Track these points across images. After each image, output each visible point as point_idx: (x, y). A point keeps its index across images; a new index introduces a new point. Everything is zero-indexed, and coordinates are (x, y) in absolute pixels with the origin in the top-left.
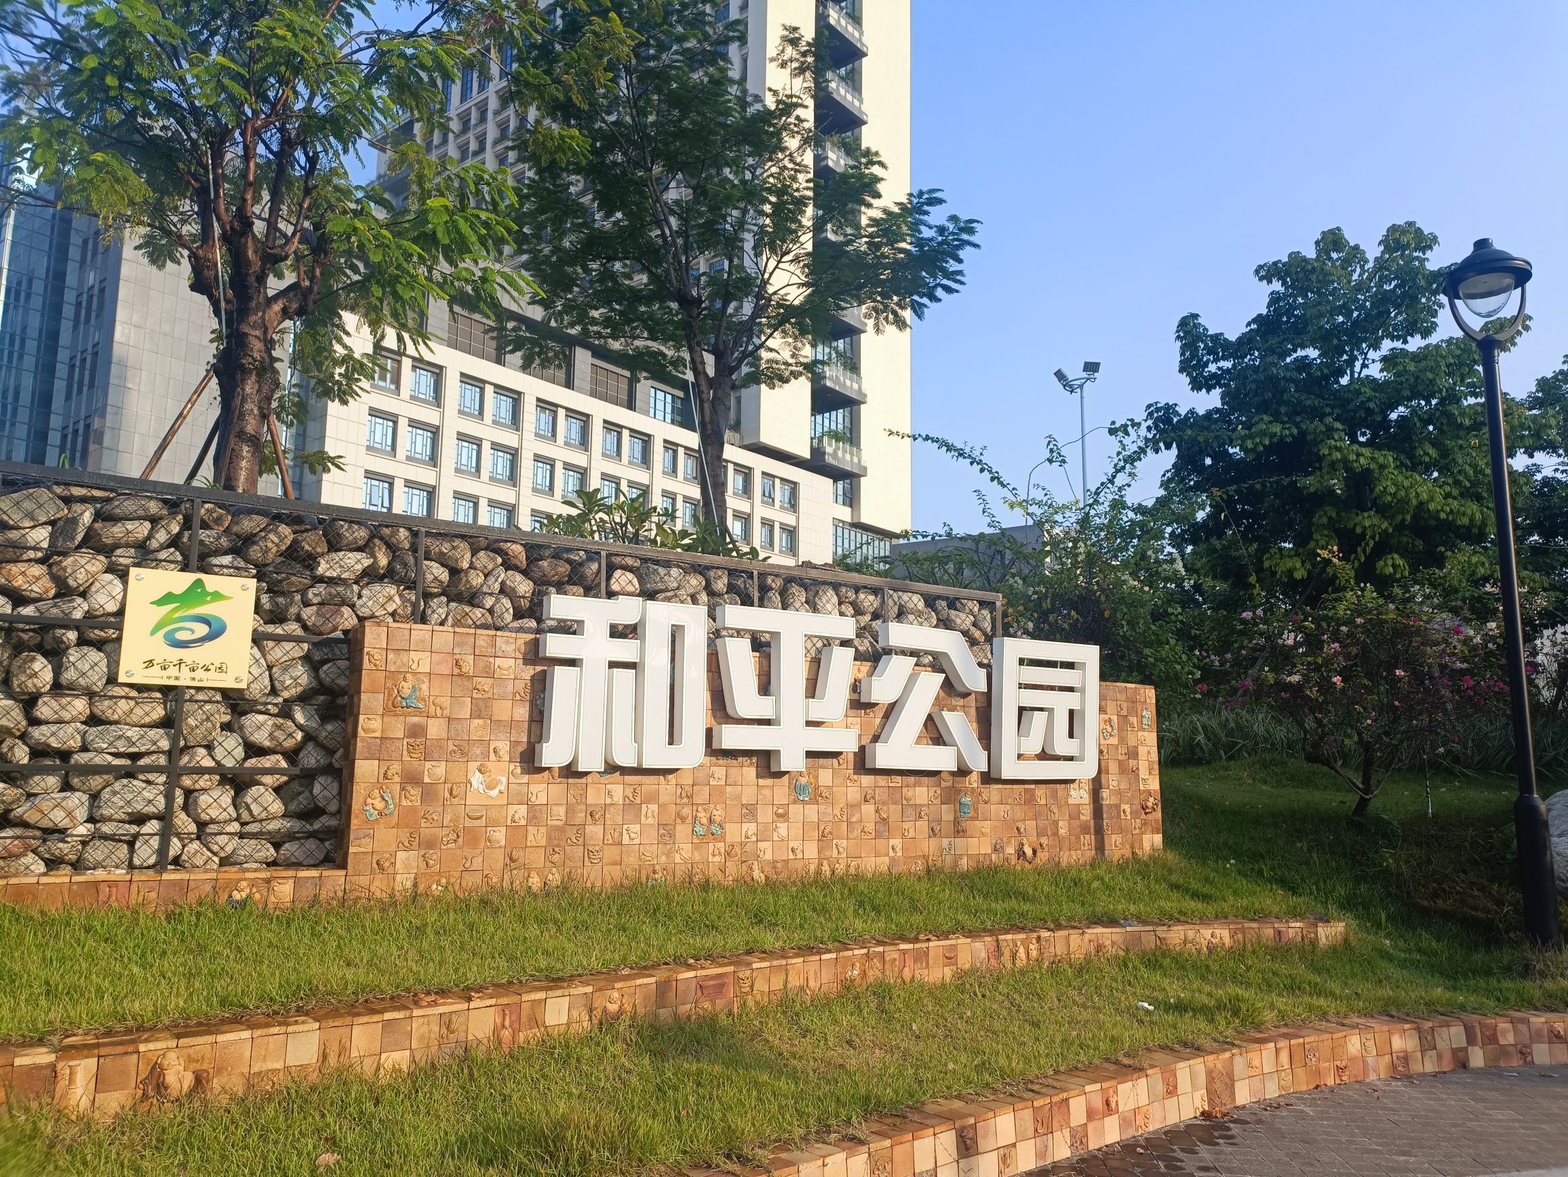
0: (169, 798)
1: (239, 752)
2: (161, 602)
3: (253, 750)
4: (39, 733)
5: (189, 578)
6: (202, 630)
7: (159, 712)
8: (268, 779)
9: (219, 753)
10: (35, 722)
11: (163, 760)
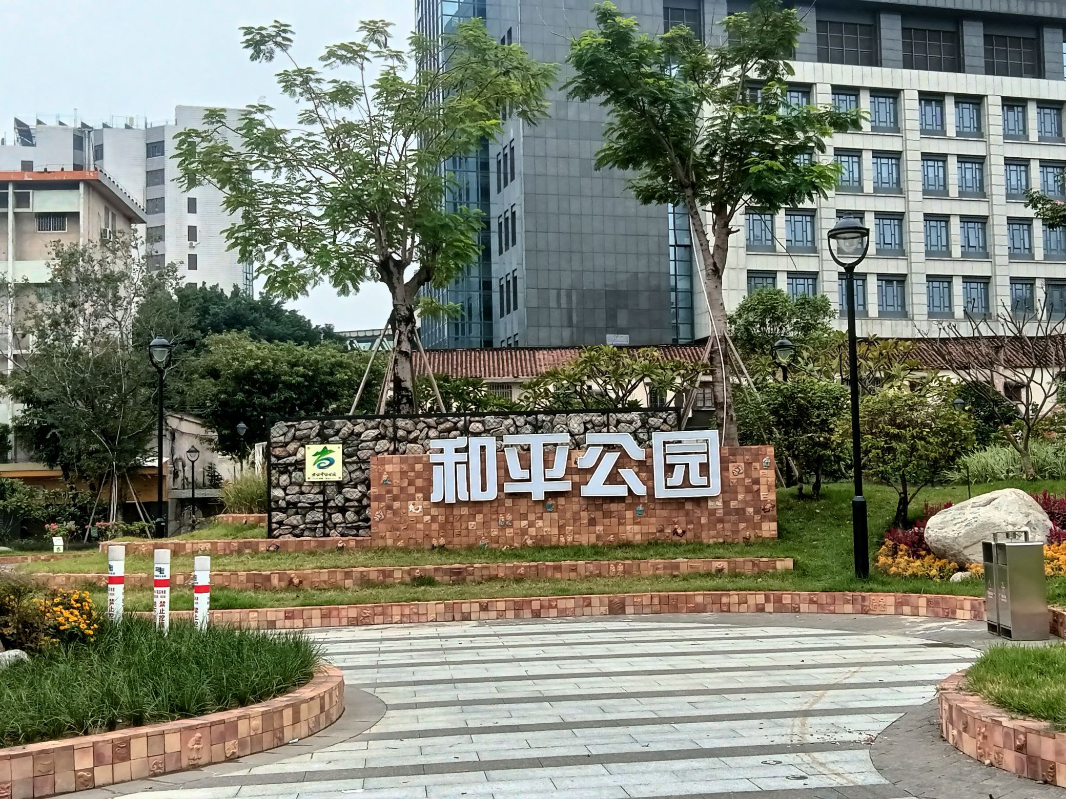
0: (324, 516)
1: (343, 501)
2: (315, 455)
3: (347, 500)
4: (288, 498)
5: (323, 446)
6: (328, 463)
7: (318, 490)
8: (353, 509)
9: (337, 501)
10: (287, 495)
11: (322, 504)
